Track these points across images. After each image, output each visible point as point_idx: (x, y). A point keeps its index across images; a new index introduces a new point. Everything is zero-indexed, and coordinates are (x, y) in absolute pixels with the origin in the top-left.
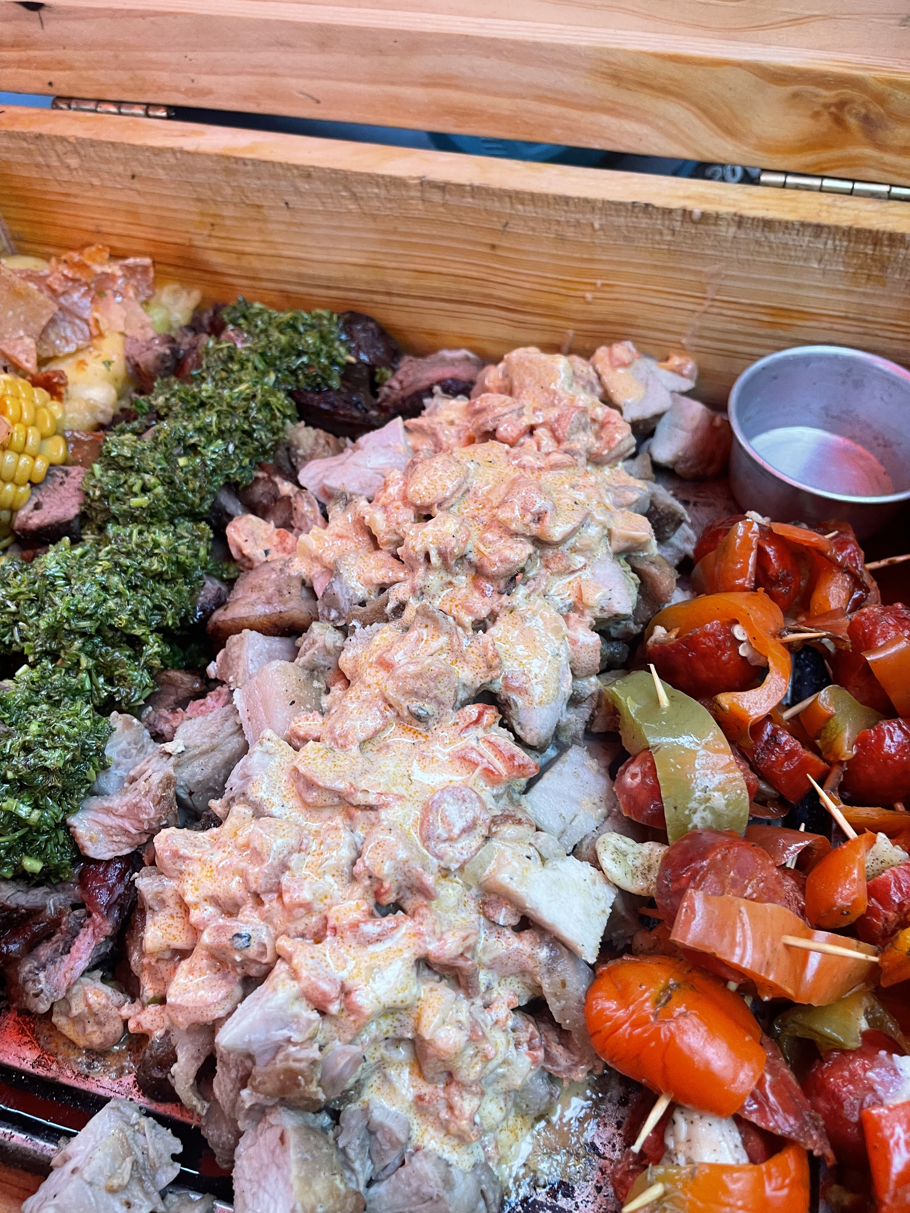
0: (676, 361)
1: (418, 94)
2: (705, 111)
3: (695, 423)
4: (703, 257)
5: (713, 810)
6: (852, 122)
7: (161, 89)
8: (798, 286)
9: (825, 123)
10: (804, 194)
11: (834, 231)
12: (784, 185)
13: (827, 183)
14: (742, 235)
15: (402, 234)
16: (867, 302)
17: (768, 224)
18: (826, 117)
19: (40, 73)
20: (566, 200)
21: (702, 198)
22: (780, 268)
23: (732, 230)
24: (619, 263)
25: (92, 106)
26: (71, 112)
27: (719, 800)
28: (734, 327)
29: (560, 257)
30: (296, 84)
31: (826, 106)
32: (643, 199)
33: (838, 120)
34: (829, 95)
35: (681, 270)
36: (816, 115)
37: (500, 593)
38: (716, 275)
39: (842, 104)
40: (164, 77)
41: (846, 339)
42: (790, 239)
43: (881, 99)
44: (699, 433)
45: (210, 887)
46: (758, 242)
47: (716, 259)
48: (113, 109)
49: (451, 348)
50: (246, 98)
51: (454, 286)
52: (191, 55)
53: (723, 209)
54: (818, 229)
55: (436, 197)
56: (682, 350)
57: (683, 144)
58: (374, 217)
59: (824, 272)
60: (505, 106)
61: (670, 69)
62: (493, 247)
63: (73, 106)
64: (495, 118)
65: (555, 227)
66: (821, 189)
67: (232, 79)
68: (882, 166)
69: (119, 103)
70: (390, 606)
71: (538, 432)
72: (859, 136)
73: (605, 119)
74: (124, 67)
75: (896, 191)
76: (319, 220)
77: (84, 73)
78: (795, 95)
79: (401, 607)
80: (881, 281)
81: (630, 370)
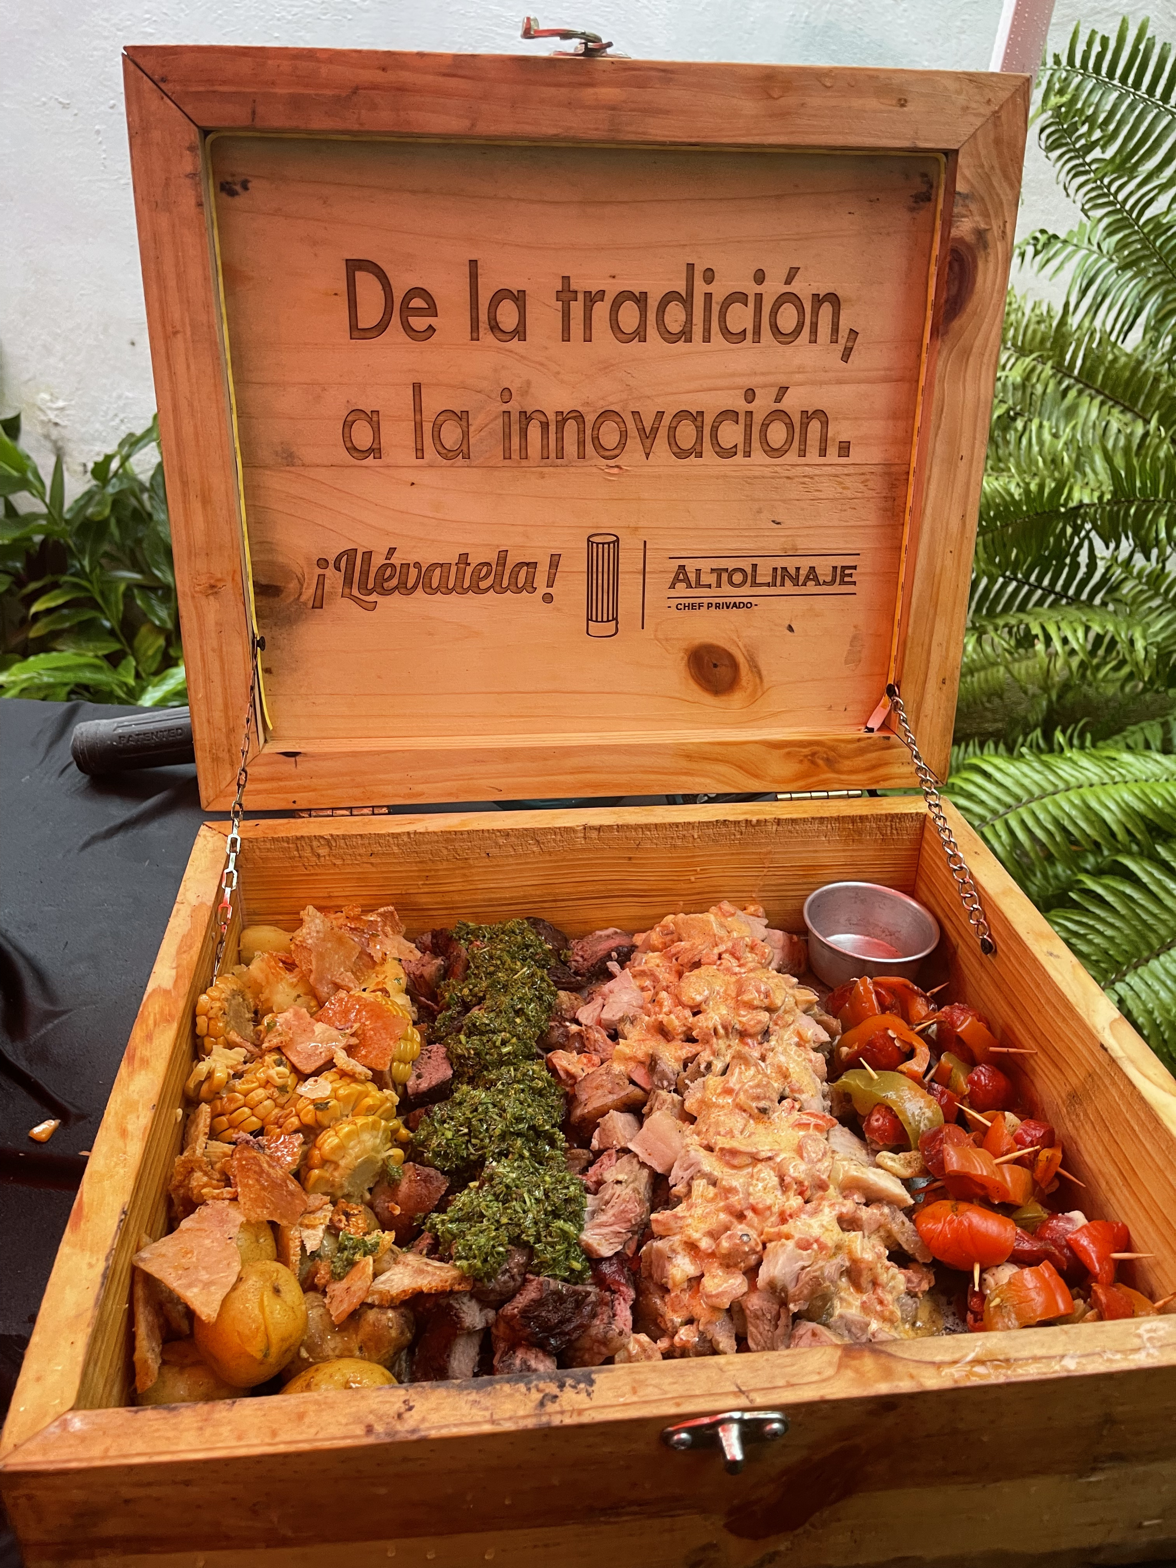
0: (752, 909)
1: (569, 778)
2: (741, 767)
3: (781, 943)
4: (760, 844)
5: (928, 1118)
6: (821, 762)
7: (384, 796)
8: (816, 851)
9: (806, 765)
10: (804, 802)
11: (830, 819)
12: (791, 799)
13: (814, 794)
14: (780, 828)
15: (568, 860)
16: (855, 854)
17: (794, 821)
18: (806, 761)
19: (286, 796)
20: (677, 825)
21: (753, 813)
22: (805, 843)
23: (775, 827)
24: (711, 855)
25: (329, 812)
26: (312, 819)
27: (929, 1113)
28: (784, 881)
29: (673, 858)
30: (484, 783)
31: (806, 756)
32: (722, 818)
33: (813, 762)
34: (806, 751)
35: (748, 853)
36: (801, 762)
37: (761, 1044)
38: (770, 853)
39: (813, 754)
40: (389, 789)
41: (850, 876)
42: (807, 827)
43: (833, 749)
44: (786, 949)
45: (705, 1227)
46: (790, 832)
47: (768, 844)
48: (347, 813)
49: (601, 929)
50: (450, 794)
51: (602, 888)
52: (411, 774)
53: (768, 817)
54: (822, 820)
55: (594, 834)
56: (753, 901)
57: (730, 785)
58: (550, 853)
59: (829, 842)
60: (623, 778)
61: (718, 749)
62: (630, 858)
63: (313, 813)
64: (618, 786)
65: (669, 841)
66: (812, 798)
67: (439, 785)
68: (841, 782)
69: (351, 809)
70: (702, 1067)
71: (724, 956)
72: (826, 768)
73: (684, 778)
74: (358, 786)
75: (851, 793)
76: (511, 861)
77: (324, 792)
78: (789, 753)
79: (709, 1066)
80: (860, 842)
81: (735, 917)
